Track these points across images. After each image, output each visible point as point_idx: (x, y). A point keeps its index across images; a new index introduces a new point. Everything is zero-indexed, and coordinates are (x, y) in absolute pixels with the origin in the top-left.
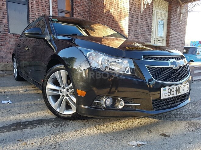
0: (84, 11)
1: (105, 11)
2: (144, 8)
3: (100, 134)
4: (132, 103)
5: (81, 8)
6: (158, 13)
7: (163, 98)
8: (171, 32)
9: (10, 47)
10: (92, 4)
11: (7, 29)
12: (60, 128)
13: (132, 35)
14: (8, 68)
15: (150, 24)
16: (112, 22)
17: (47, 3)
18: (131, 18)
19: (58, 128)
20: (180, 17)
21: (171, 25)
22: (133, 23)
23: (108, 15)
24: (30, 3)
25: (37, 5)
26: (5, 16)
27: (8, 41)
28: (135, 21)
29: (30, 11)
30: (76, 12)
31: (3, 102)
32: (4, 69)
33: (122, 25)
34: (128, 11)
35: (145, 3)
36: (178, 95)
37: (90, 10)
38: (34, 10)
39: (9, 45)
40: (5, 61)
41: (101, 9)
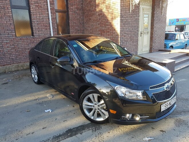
0: (78, 9)
1: (97, 10)
2: (132, 8)
3: (124, 134)
4: (144, 116)
5: (75, 6)
6: (144, 9)
7: (162, 111)
8: (155, 24)
9: (18, 50)
10: (85, 2)
11: (14, 34)
12: (98, 131)
13: (123, 33)
14: (19, 68)
15: (137, 21)
16: (105, 20)
17: (46, 5)
18: (122, 18)
19: (96, 131)
20: (162, 9)
21: (155, 18)
22: (124, 22)
23: (101, 14)
24: (31, 8)
25: (37, 8)
26: (11, 22)
27: (16, 45)
28: (125, 20)
29: (32, 15)
30: (71, 11)
31: (46, 111)
32: (16, 69)
33: (114, 24)
34: (120, 13)
35: (133, 4)
36: (170, 106)
37: (83, 7)
38: (35, 13)
39: (17, 48)
40: (16, 62)
41: (94, 7)
